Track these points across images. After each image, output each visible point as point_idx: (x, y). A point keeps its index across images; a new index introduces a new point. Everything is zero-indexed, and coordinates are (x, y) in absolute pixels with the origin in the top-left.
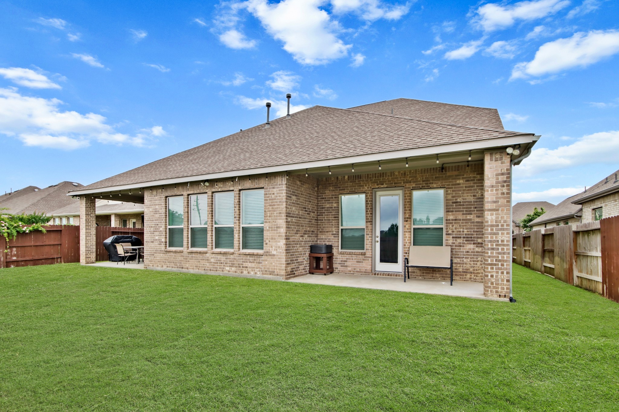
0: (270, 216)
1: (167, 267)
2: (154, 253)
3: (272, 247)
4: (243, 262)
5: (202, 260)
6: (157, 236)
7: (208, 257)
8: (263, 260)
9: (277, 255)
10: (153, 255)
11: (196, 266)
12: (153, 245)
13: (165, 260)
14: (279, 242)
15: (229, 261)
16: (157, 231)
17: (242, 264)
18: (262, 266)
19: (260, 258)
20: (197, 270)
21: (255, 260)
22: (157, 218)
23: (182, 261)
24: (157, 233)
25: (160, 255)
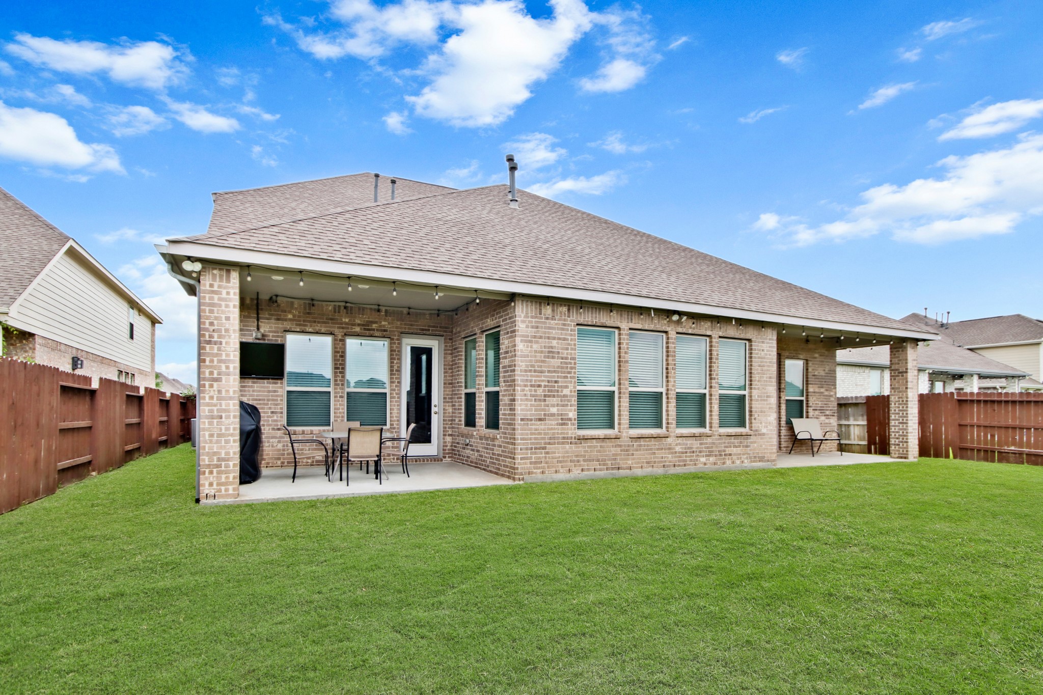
0: (758, 381)
1: (582, 470)
2: (545, 443)
3: (761, 423)
4: (725, 447)
5: (658, 449)
6: (553, 406)
7: (670, 445)
8: (752, 443)
9: (768, 434)
10: (544, 448)
11: (648, 463)
12: (543, 427)
13: (577, 456)
14: (769, 416)
15: (705, 448)
16: (554, 396)
17: (724, 451)
18: (751, 450)
19: (747, 439)
20: (650, 469)
21: (741, 443)
22: (554, 367)
23: (616, 455)
24: (554, 401)
25: (564, 448)
